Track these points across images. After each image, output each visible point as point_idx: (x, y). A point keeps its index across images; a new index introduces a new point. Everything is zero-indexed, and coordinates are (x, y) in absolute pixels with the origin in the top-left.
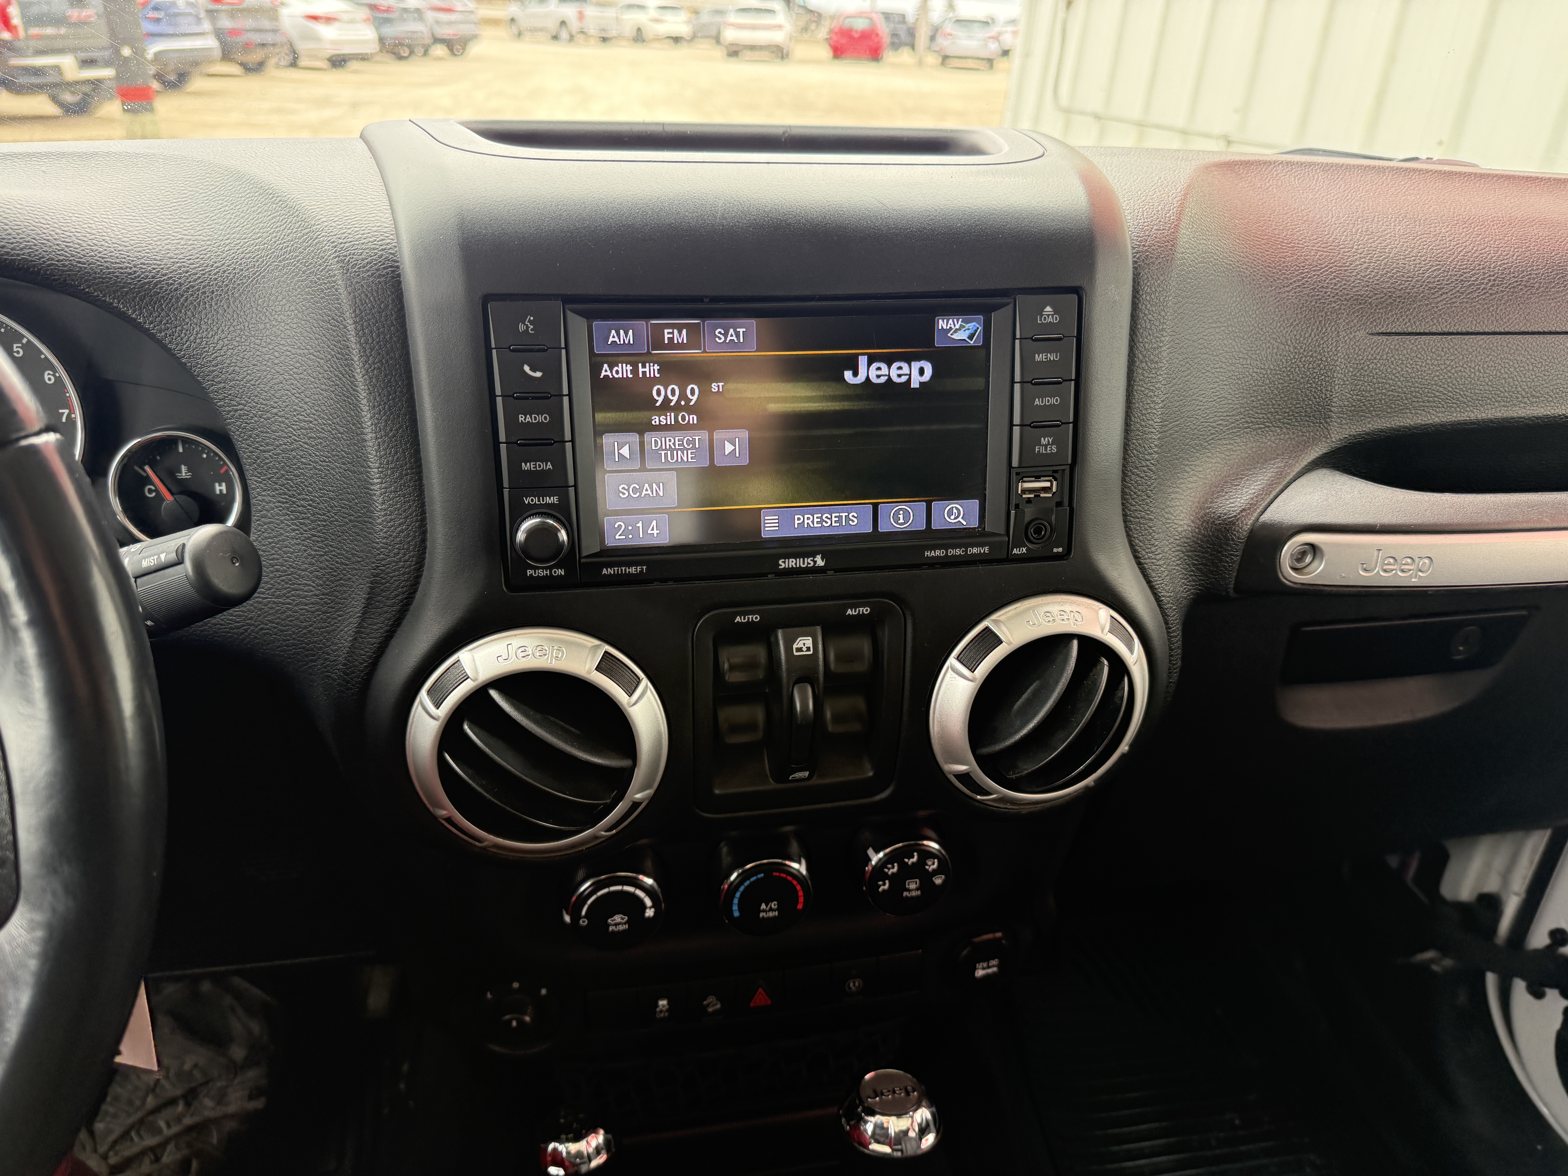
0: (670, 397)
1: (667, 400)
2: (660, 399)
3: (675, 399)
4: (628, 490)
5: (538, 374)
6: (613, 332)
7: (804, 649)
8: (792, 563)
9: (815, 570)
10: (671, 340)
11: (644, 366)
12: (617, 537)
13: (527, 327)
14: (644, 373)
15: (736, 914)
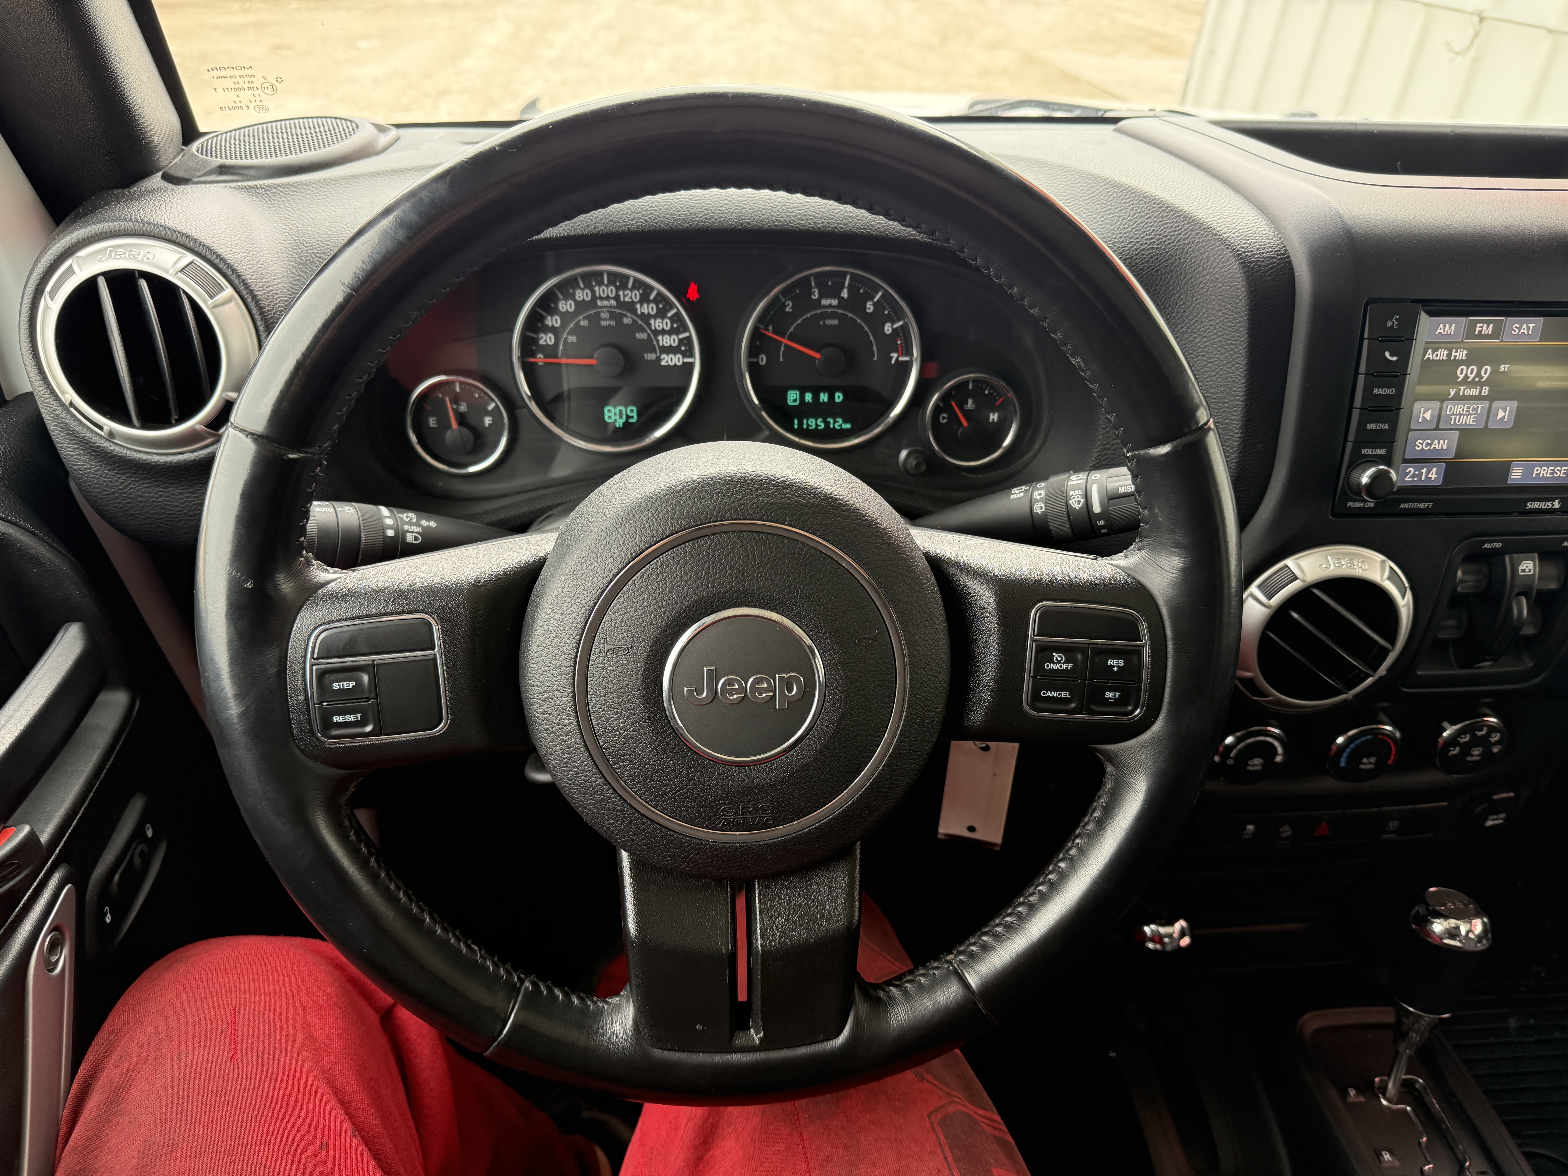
0: (1469, 375)
1: (1466, 377)
2: (1462, 376)
3: (1472, 376)
4: (1422, 444)
5: (1394, 359)
6: (1441, 325)
7: (1527, 570)
8: (1536, 505)
9: (1552, 511)
10: (1480, 331)
11: (1456, 352)
12: (1406, 479)
13: (1394, 323)
14: (1456, 356)
15: (1343, 764)
